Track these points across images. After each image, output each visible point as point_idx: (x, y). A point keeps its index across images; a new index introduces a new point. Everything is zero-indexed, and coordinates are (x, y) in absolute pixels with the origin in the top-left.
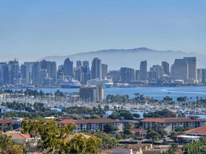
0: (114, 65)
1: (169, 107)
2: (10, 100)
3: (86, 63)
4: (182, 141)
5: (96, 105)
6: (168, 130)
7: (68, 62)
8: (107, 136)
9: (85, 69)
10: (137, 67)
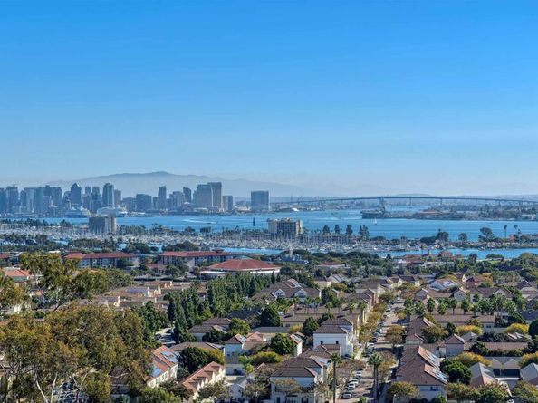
0: (128, 192)
1: (190, 239)
2: (9, 232)
3: (96, 189)
4: (206, 277)
5: (108, 237)
6: (190, 264)
7: (75, 188)
8: (120, 272)
9: (95, 196)
10: (155, 194)
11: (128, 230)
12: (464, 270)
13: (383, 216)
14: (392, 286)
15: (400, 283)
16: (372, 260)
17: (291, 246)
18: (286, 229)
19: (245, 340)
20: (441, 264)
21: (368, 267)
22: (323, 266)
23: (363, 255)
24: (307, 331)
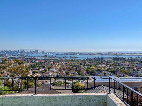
0: (26, 51)
1: (34, 57)
2: (10, 56)
3: (21, 51)
4: (36, 62)
5: (23, 57)
6: (34, 60)
7: (19, 51)
8: (25, 61)
10: (29, 52)
11: (26, 56)
12: (68, 61)
13: (58, 54)
14: (59, 63)
15: (60, 62)
16: (57, 60)
17: (47, 58)
18: (46, 56)
19: (41, 70)
20: (65, 60)
21: (56, 61)
22: (51, 61)
23: (56, 59)
24: (49, 69)
